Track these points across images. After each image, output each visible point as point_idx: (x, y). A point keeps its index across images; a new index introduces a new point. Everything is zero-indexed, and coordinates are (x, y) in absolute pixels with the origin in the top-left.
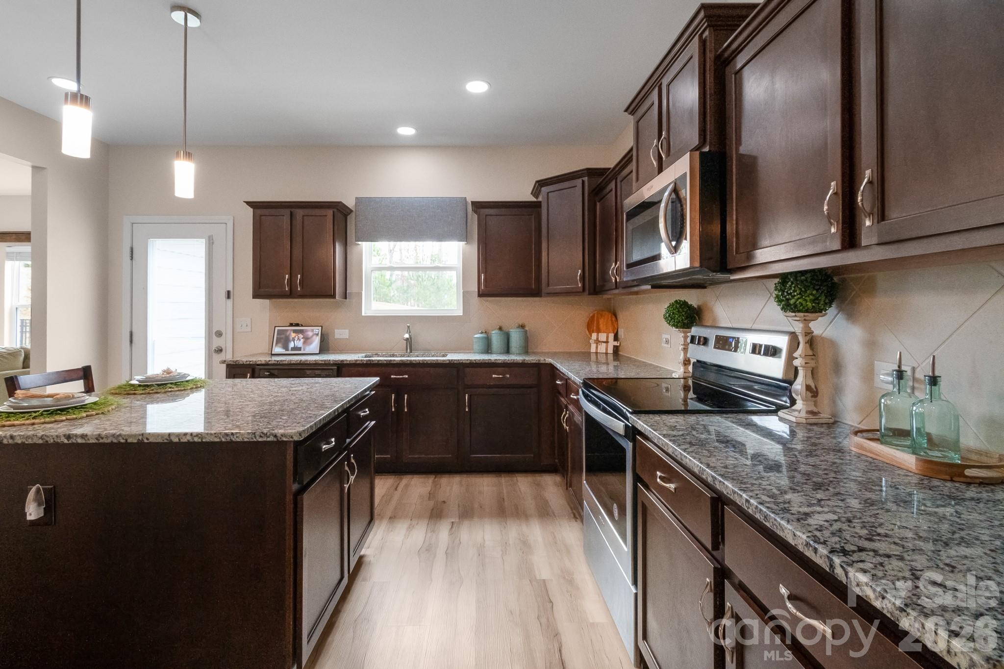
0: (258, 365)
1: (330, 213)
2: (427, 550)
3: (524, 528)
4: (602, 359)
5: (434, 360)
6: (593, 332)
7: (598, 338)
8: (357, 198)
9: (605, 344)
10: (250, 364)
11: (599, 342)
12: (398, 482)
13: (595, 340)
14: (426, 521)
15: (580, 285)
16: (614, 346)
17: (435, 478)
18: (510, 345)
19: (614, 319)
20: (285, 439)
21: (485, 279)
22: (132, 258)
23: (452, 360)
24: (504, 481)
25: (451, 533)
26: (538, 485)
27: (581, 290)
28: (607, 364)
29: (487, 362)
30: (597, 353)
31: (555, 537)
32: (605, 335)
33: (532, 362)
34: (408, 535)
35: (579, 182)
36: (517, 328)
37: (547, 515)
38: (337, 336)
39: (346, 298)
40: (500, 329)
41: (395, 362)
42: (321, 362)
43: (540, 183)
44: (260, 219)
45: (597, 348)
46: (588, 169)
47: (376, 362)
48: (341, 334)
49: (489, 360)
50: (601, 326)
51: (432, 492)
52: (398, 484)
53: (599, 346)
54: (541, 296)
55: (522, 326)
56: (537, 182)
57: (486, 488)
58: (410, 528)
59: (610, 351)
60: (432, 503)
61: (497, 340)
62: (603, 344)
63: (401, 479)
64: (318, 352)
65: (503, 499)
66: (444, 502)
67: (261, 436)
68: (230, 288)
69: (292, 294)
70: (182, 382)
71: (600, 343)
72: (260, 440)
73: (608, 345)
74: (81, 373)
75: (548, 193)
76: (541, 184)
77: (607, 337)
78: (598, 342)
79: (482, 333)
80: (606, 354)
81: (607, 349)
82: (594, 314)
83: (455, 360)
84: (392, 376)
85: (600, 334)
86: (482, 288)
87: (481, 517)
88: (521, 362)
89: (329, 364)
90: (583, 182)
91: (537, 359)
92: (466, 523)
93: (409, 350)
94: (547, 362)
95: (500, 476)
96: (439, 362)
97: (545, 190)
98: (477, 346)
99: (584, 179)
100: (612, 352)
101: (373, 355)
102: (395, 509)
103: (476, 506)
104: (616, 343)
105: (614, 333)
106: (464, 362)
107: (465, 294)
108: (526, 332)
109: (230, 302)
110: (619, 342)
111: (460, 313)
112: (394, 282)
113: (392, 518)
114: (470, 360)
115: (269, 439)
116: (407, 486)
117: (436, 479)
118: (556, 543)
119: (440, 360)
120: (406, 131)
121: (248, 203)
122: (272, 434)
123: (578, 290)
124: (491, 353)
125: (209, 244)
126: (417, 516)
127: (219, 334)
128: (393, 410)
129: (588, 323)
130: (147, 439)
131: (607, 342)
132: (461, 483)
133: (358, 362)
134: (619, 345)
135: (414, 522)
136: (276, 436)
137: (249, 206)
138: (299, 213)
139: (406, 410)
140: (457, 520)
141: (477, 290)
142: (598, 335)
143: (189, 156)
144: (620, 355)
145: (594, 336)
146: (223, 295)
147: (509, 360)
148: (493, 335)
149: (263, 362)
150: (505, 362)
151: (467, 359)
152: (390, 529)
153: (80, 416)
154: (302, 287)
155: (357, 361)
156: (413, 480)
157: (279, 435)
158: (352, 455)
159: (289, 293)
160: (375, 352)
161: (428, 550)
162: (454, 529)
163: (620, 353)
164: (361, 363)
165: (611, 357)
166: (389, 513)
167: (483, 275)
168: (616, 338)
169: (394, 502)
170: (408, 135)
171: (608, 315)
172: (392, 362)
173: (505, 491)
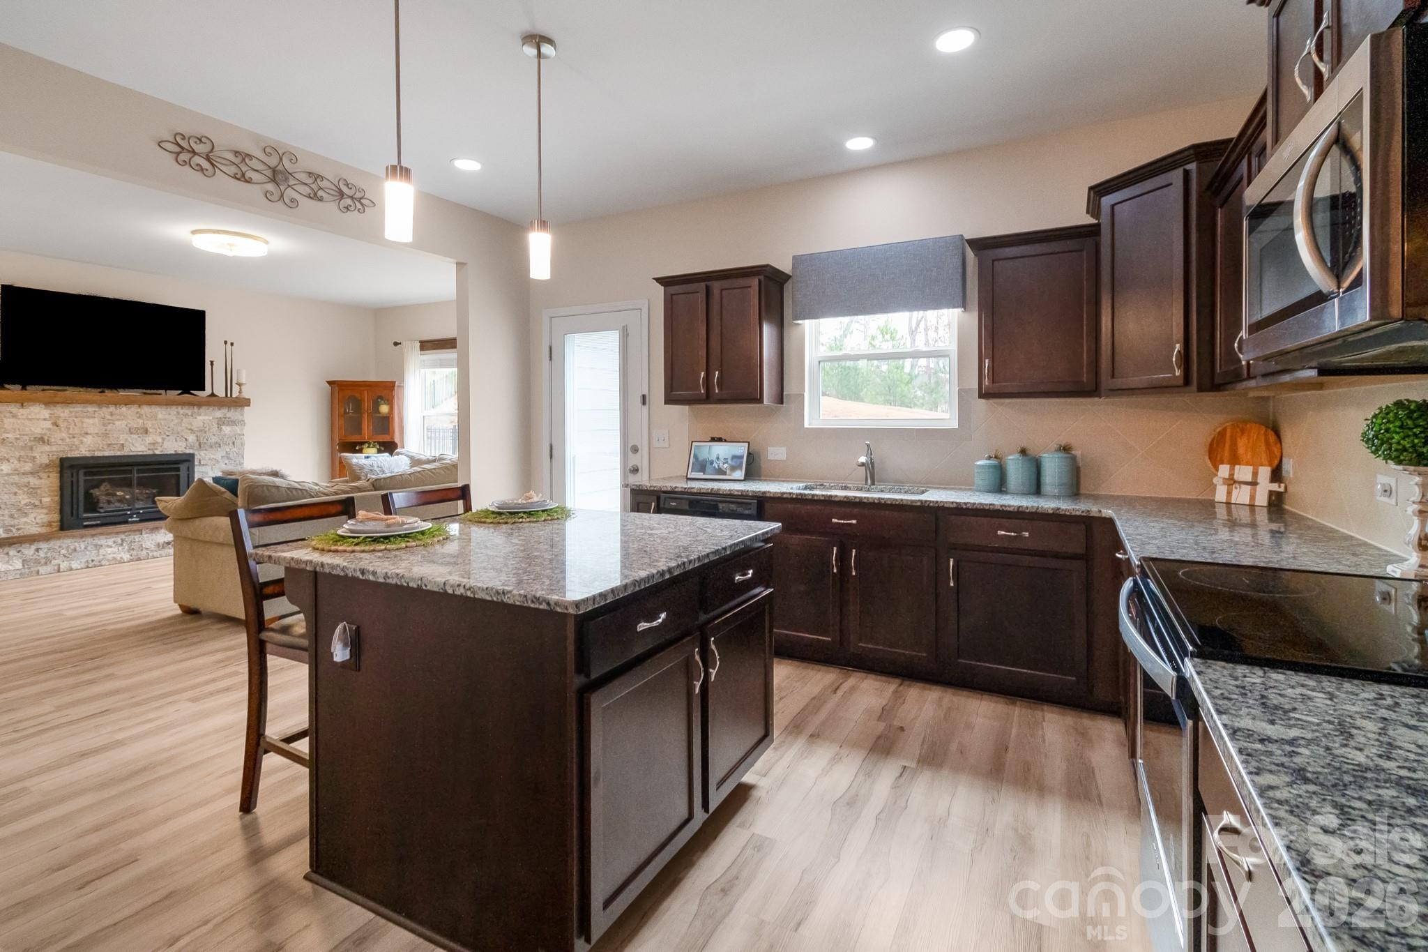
0: (665, 492)
1: (754, 282)
2: (848, 804)
3: (1031, 811)
4: (1244, 515)
5: (896, 500)
6: (1222, 463)
7: (1232, 475)
8: (794, 258)
9: (1249, 487)
10: (654, 491)
11: (1235, 482)
12: (841, 681)
13: (1224, 479)
14: (863, 754)
15: (1177, 373)
16: (1271, 493)
17: (900, 685)
18: (1042, 481)
19: (1272, 437)
20: (559, 610)
21: (993, 368)
22: (551, 359)
23: (926, 501)
24: (1018, 713)
25: (895, 787)
26: (1083, 734)
27: (1181, 382)
28: (1253, 525)
29: (987, 508)
30: (1228, 504)
31: (1089, 845)
32: (1250, 468)
33: (1074, 513)
34: (828, 772)
35: (1176, 176)
36: (1056, 451)
37: (1085, 798)
38: (770, 457)
39: (782, 403)
40: (1023, 452)
41: (836, 499)
42: (736, 493)
43: (1097, 190)
44: (672, 298)
45: (1229, 493)
46: (1195, 147)
47: (810, 497)
48: (775, 453)
49: (991, 505)
50: (1241, 451)
51: (887, 708)
52: (841, 684)
53: (1234, 490)
54: (1100, 396)
55: (1066, 449)
56: (1091, 189)
57: (980, 720)
58: (836, 759)
59: (1262, 499)
60: (881, 726)
61: (1016, 471)
62: (1243, 486)
63: (848, 677)
64: (743, 478)
65: (1007, 747)
66: (902, 729)
67: (533, 602)
68: (645, 392)
69: (708, 399)
70: (538, 511)
71: (1237, 485)
72: (532, 606)
73: (1255, 490)
74: (459, 493)
75: (1113, 206)
76: (1099, 191)
77: (1255, 474)
78: (1231, 482)
79: (990, 458)
80: (1252, 506)
81: (1252, 497)
82: (1225, 429)
83: (930, 502)
84: (833, 520)
85: (1237, 467)
86: (987, 383)
87: (957, 769)
88: (1051, 512)
89: (748, 496)
90: (1187, 174)
91: (1083, 509)
92: (926, 776)
93: (869, 481)
94: (1103, 515)
95: (1014, 703)
96: (905, 503)
97: (1107, 201)
98: (980, 480)
99: (1188, 167)
100: (1265, 504)
101: (817, 486)
102: (823, 723)
103: (954, 747)
104: (1275, 487)
105: (1270, 465)
106: (946, 505)
107: (962, 393)
108: (1074, 458)
109: (645, 408)
110: (1283, 485)
111: (954, 424)
112: (916, 377)
113: (814, 737)
114: (957, 503)
115: (541, 607)
116: (853, 689)
117: (901, 688)
118: (1087, 858)
119: (907, 500)
120: (860, 144)
121: (660, 280)
122: (544, 600)
123: (1175, 383)
124: (1006, 493)
125: (623, 337)
126: (851, 743)
127: (635, 450)
128: (835, 571)
129: (1211, 445)
130: (426, 586)
131: (1254, 484)
132: (939, 703)
133: (785, 496)
134: (1282, 489)
135: (844, 752)
136: (548, 604)
137: (660, 283)
138: (716, 286)
139: (854, 574)
140: (914, 765)
141: (977, 387)
142: (1232, 470)
143: (544, 225)
144: (1285, 510)
145: (1224, 470)
146: (639, 400)
147: (1027, 508)
148: (1010, 462)
149: (669, 489)
150: (1021, 509)
151: (952, 500)
152: (806, 754)
153: (399, 546)
154: (721, 388)
155: (783, 493)
156: (865, 681)
157: (552, 603)
158: (713, 639)
159: (704, 397)
160: (819, 482)
161: (851, 802)
162: (902, 780)
163: (1287, 507)
164: (789, 497)
165: (1262, 516)
166: (811, 729)
167: (987, 361)
168: (1277, 475)
169: (823, 714)
170: (860, 150)
171: (1257, 433)
172: (833, 499)
173: (1014, 731)
